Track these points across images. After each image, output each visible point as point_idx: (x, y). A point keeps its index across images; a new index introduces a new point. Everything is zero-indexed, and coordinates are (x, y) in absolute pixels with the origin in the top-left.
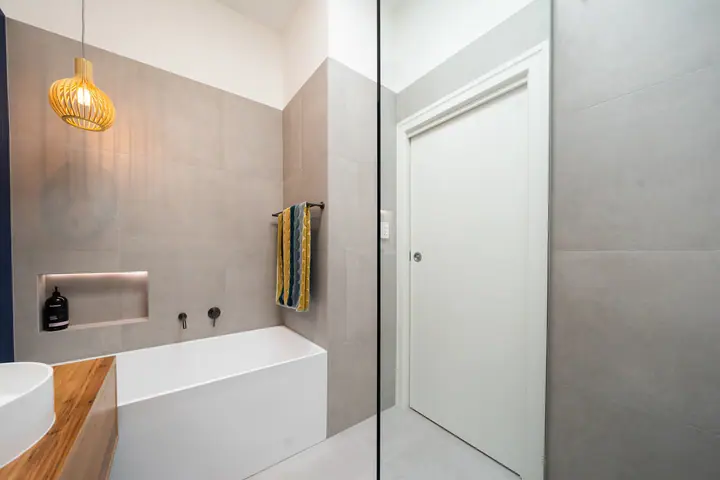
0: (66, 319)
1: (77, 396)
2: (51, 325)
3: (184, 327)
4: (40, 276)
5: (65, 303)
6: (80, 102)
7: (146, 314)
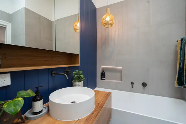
0: (105, 78)
1: (100, 103)
2: (102, 79)
3: (133, 87)
4: (101, 66)
5: (104, 73)
6: (107, 20)
7: (122, 80)
